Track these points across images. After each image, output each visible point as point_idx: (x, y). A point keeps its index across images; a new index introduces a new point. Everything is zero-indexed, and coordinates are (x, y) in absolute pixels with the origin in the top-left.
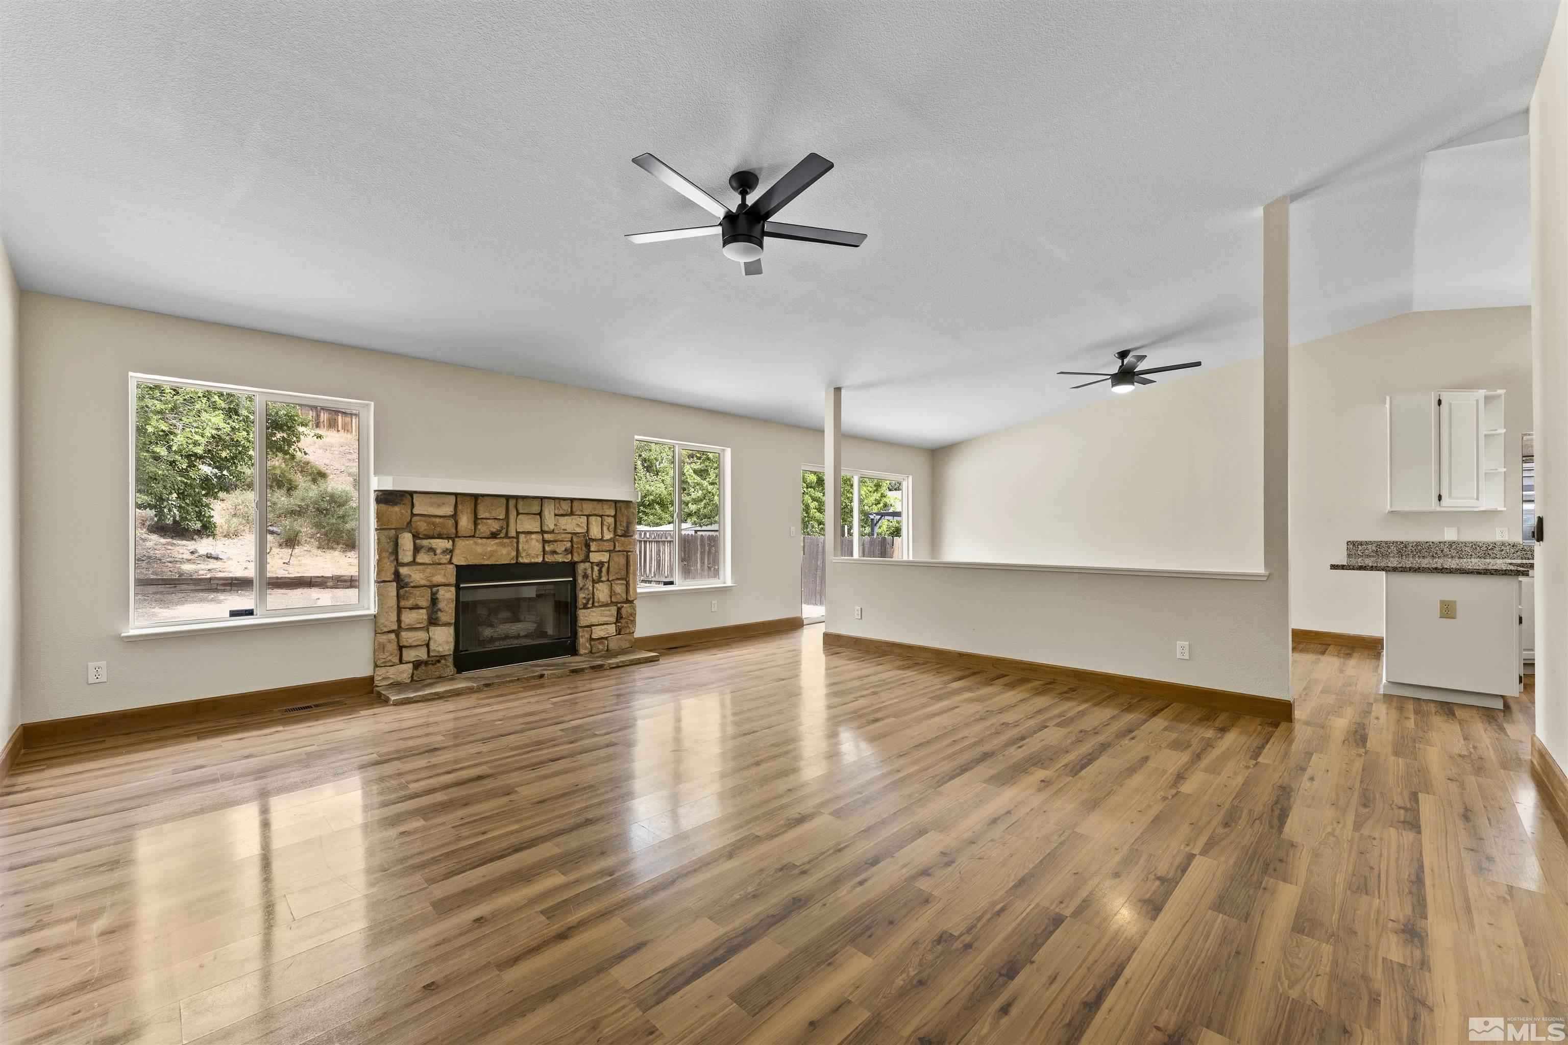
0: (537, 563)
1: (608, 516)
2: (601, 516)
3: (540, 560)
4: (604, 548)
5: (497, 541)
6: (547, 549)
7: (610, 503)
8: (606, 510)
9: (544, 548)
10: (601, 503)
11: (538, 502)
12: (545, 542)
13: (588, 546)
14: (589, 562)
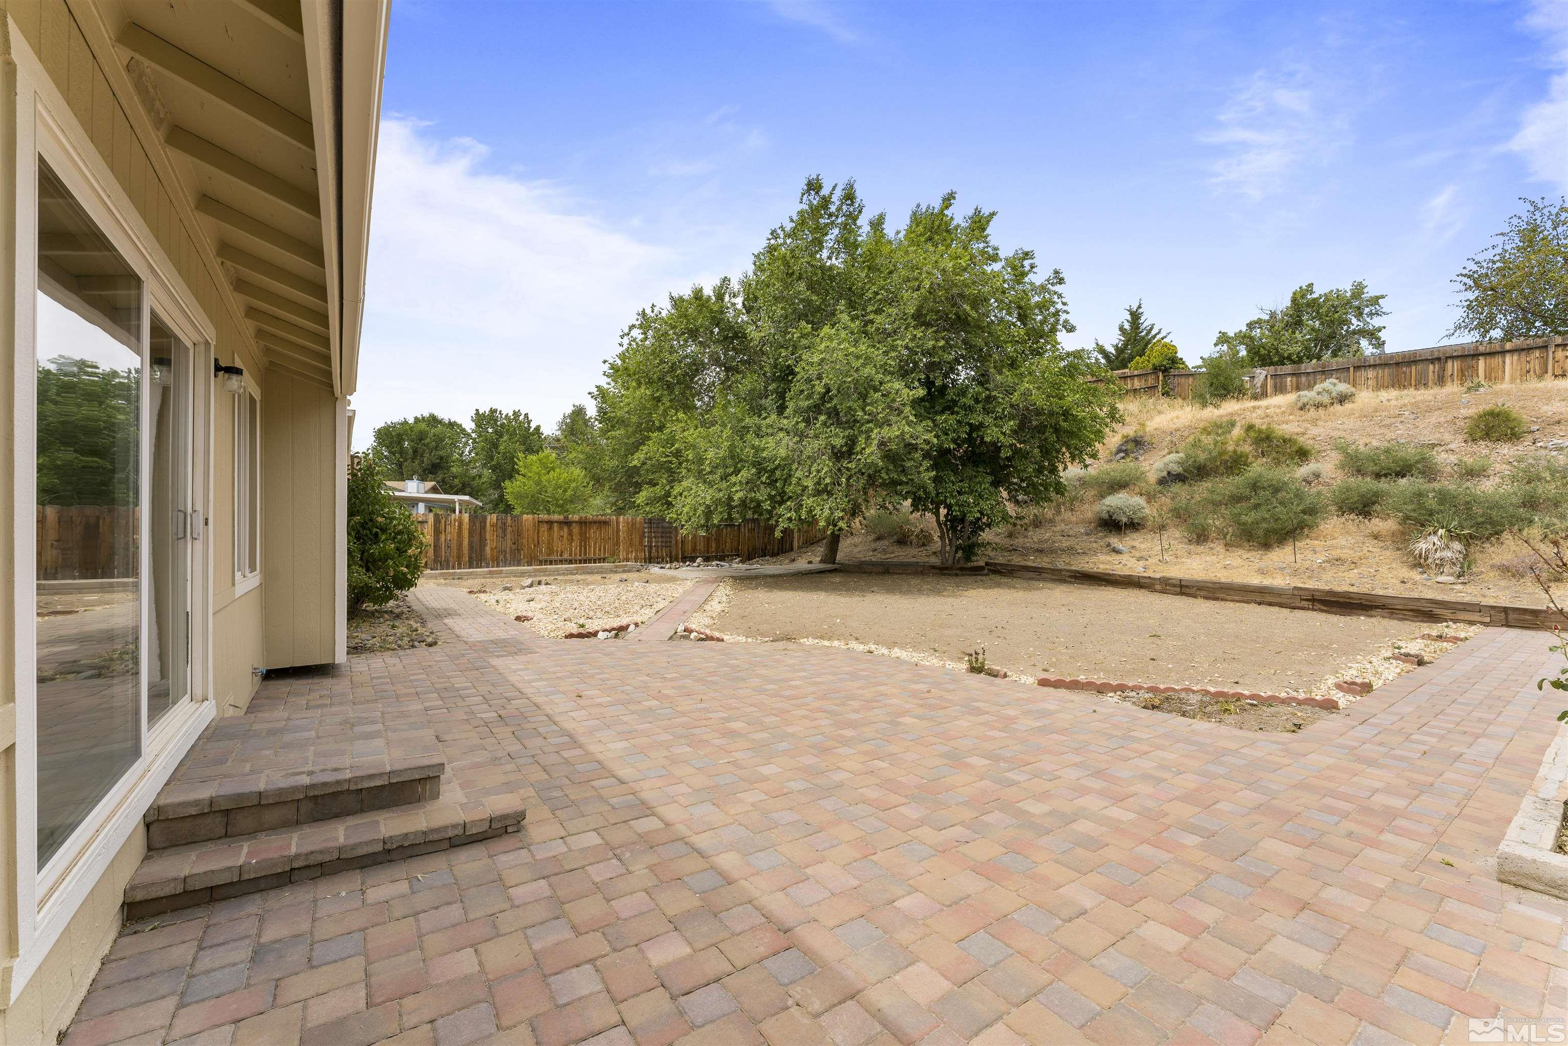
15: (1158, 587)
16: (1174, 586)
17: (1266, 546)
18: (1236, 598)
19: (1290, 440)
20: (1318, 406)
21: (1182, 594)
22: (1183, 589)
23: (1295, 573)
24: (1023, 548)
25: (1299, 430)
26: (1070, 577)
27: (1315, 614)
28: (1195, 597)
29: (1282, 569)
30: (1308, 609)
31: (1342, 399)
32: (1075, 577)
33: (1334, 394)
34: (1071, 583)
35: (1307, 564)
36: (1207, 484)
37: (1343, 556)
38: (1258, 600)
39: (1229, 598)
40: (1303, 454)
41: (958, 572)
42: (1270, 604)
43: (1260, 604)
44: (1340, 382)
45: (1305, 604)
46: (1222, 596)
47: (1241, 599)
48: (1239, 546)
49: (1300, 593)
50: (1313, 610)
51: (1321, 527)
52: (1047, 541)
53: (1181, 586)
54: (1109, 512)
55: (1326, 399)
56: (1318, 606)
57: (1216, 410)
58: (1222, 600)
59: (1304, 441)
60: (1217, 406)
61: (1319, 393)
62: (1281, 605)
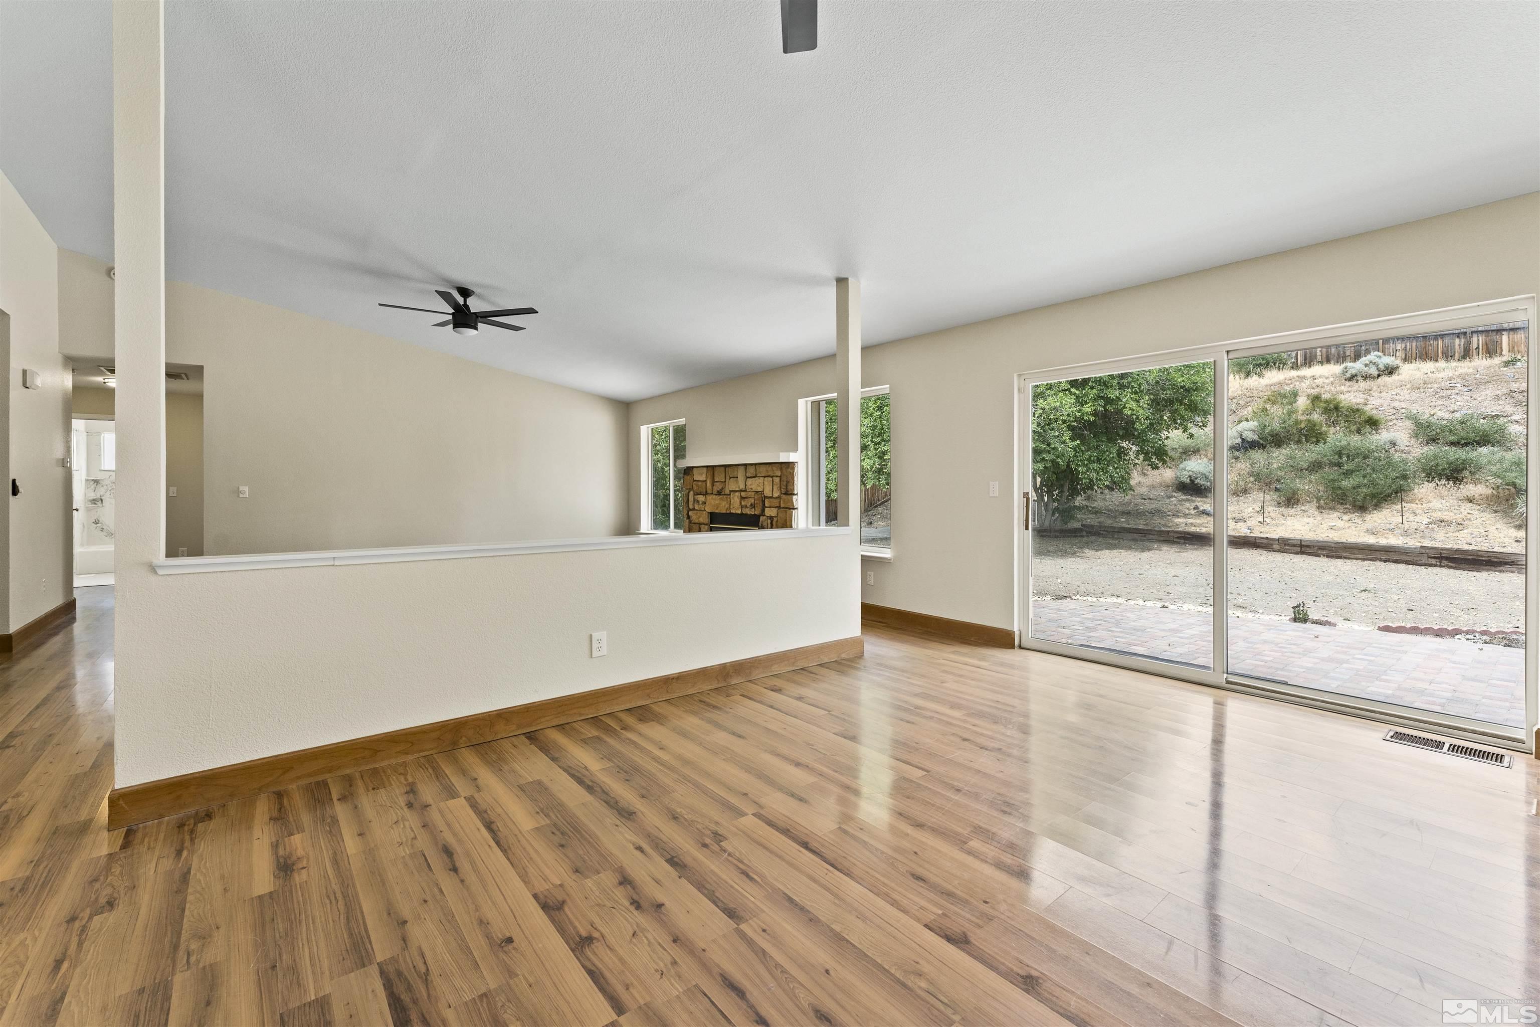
0: (739, 514)
1: (777, 476)
2: (772, 477)
3: (739, 512)
4: (773, 505)
5: (721, 497)
6: (743, 503)
7: (777, 465)
8: (776, 472)
9: (741, 503)
10: (771, 466)
11: (743, 468)
12: (742, 498)
13: (764, 502)
14: (765, 515)
15: (1276, 547)
16: (1294, 546)
17: (1362, 508)
18: (1360, 556)
19: (1358, 410)
20: (1366, 377)
21: (1302, 553)
22: (1304, 548)
23: (1406, 533)
24: (1108, 511)
25: (1362, 401)
26: (1178, 538)
27: (1444, 570)
28: (1318, 555)
29: (1392, 530)
30: (1436, 566)
31: (1391, 371)
32: (1185, 538)
33: (1381, 366)
34: (1178, 543)
35: (1414, 525)
36: (1285, 451)
37: (1446, 518)
38: (1384, 558)
39: (1352, 556)
40: (1373, 423)
41: (1057, 534)
42: (1396, 562)
43: (1385, 561)
44: (1384, 355)
45: (1433, 561)
46: (1344, 554)
47: (1365, 557)
48: (1333, 509)
49: (1427, 551)
50: (1440, 566)
51: (1416, 491)
52: (1129, 503)
53: (1301, 546)
54: (1190, 476)
55: (1373, 371)
56: (1445, 563)
57: (1261, 380)
58: (1345, 558)
59: (1370, 410)
60: (1260, 375)
61: (1366, 365)
62: (1407, 563)
